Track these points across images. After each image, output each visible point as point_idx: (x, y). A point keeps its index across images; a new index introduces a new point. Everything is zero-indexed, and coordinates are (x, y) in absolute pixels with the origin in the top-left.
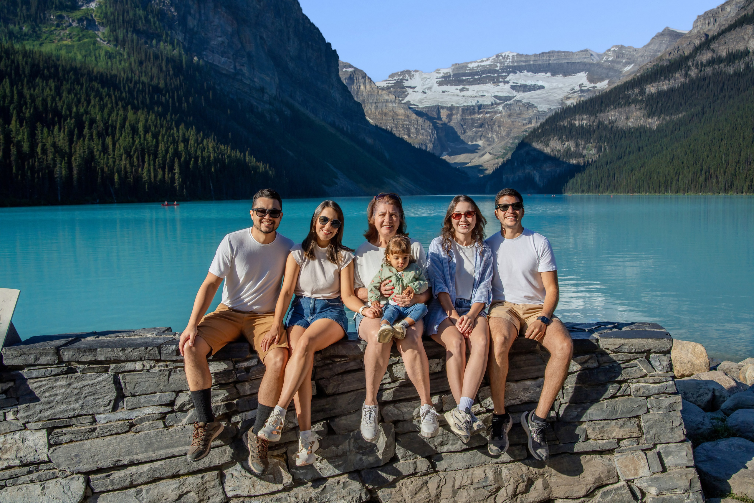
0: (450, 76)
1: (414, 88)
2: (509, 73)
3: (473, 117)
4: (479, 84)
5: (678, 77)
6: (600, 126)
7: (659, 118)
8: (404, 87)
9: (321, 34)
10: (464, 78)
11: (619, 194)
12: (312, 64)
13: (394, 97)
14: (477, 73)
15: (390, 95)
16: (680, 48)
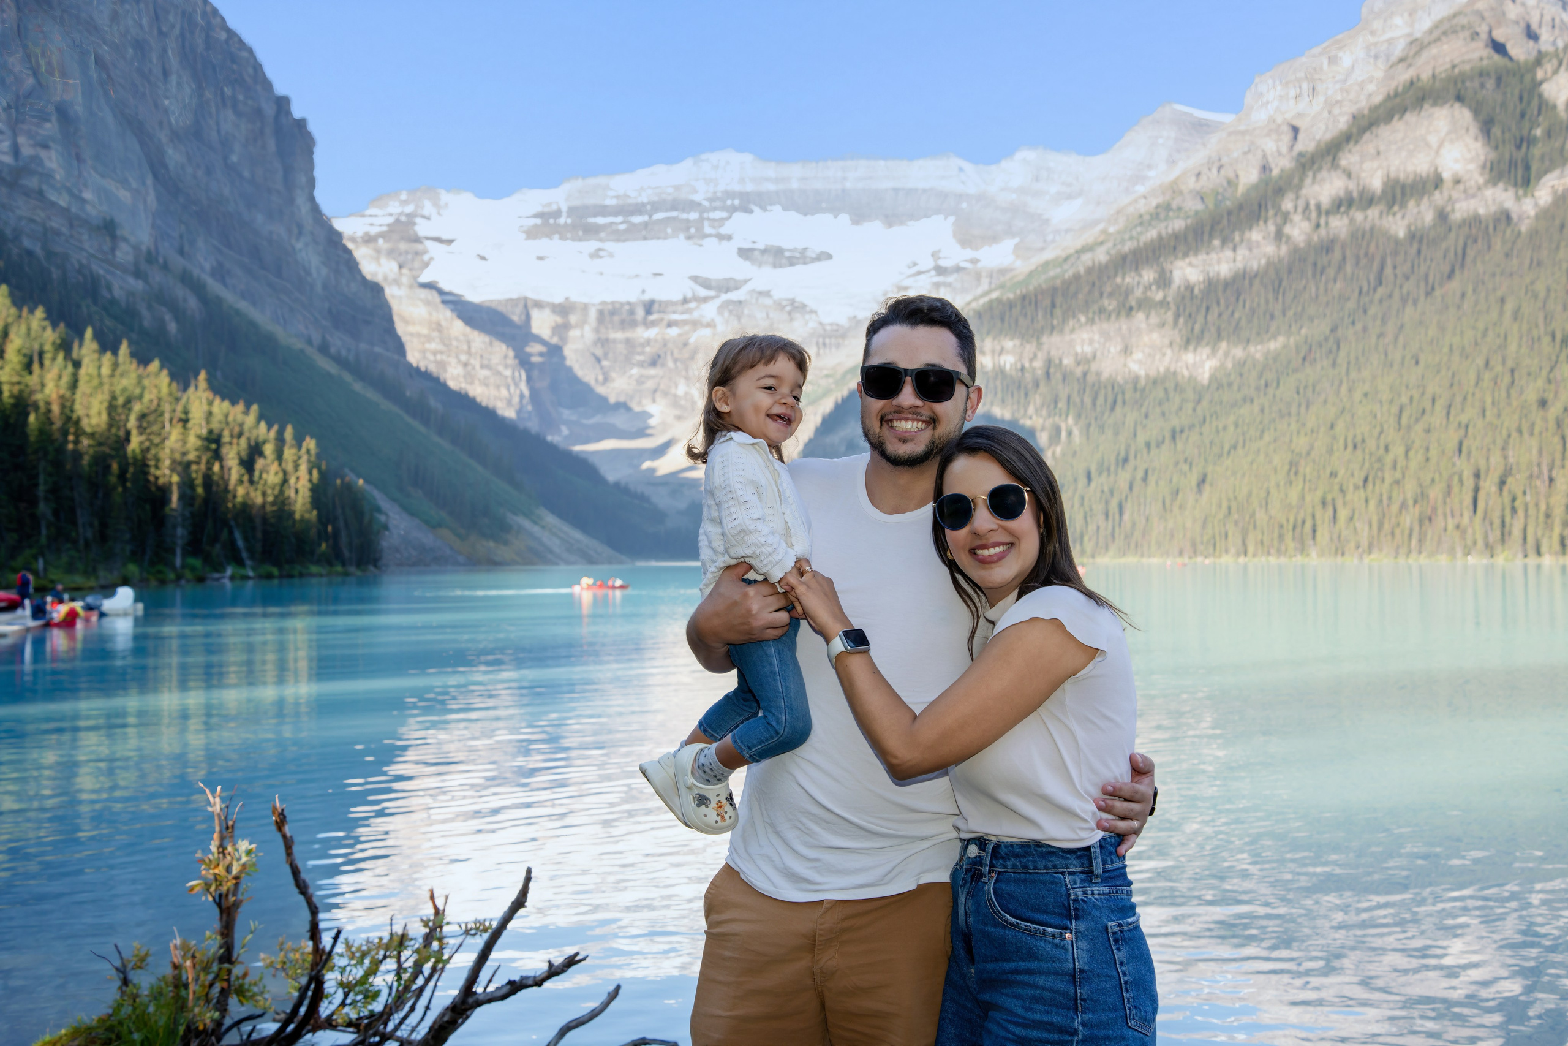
0: (557, 214)
1: (450, 242)
2: (734, 209)
3: (629, 334)
4: (645, 238)
5: (1258, 242)
6: (1052, 370)
7: (1214, 352)
8: (417, 240)
9: (261, 66)
10: (601, 220)
11: (1145, 560)
12: (234, 158)
13: (394, 266)
14: (638, 209)
15: (383, 261)
16: (1225, 160)
